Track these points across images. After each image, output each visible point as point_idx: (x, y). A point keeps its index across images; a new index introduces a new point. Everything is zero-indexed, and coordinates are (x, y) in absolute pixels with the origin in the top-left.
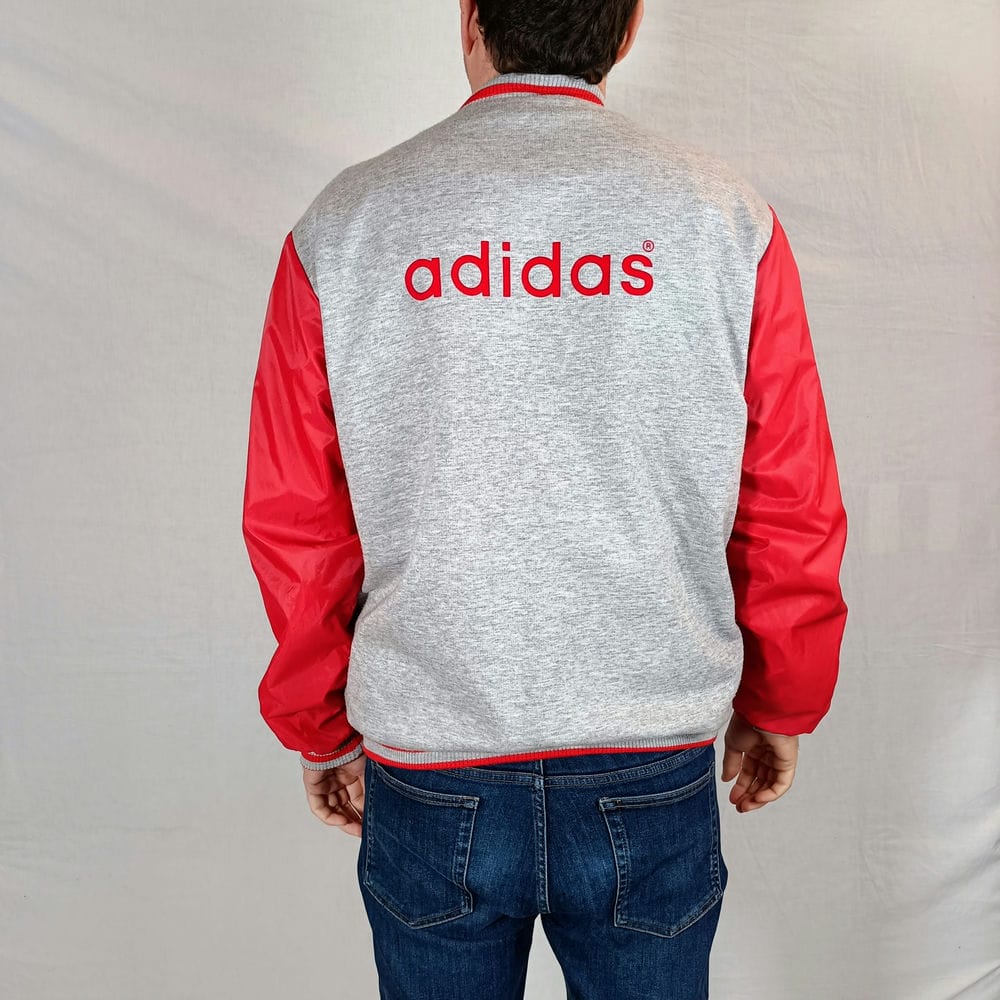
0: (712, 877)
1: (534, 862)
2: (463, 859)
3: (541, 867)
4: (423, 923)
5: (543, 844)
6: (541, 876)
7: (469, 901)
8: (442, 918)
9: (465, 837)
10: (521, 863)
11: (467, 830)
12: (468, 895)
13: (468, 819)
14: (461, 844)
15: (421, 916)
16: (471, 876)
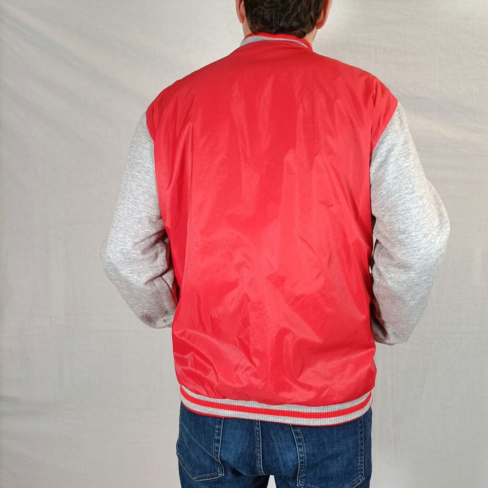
0: (359, 469)
1: (255, 447)
2: (218, 445)
3: (258, 450)
4: (200, 479)
5: (260, 438)
6: (259, 455)
7: (222, 470)
8: (209, 477)
9: (218, 433)
10: (248, 447)
11: (219, 430)
12: (222, 467)
13: (220, 424)
14: (216, 437)
15: (199, 474)
16: (222, 454)
